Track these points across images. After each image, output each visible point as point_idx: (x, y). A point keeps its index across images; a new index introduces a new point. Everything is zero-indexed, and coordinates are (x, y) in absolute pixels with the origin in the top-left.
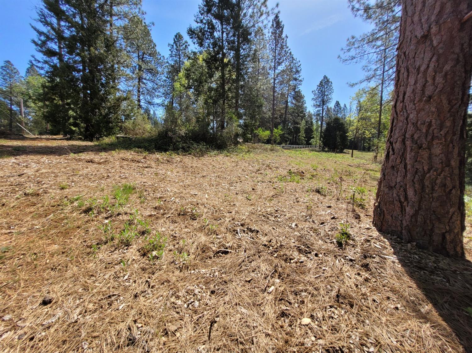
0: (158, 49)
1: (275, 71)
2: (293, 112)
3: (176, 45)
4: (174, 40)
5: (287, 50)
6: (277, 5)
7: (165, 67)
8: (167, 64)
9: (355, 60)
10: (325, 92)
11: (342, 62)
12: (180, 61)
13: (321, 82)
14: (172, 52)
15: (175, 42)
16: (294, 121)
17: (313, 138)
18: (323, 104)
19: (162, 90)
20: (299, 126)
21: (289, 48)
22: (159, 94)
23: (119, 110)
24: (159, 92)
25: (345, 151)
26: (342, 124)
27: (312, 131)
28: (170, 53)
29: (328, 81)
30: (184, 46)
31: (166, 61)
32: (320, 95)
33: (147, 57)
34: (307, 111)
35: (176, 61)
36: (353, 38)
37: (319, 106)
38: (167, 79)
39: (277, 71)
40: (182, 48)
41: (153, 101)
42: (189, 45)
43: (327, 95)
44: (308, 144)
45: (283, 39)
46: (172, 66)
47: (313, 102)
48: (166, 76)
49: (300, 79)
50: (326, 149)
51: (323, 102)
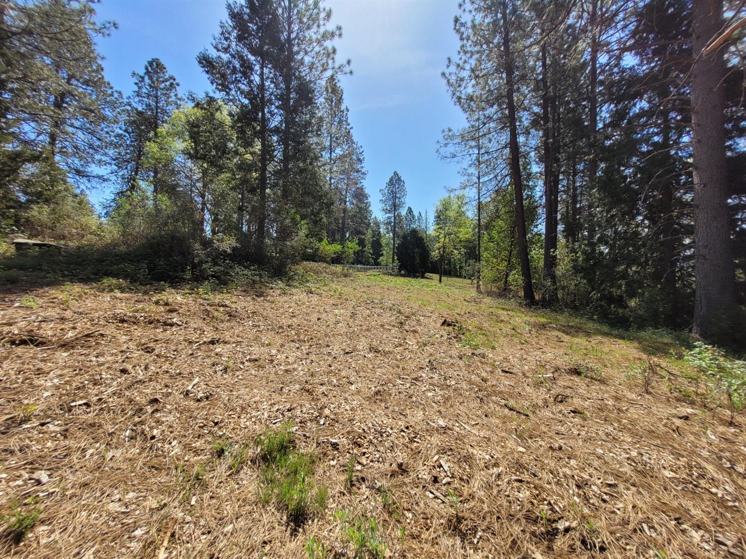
0: (107, 76)
1: (331, 154)
2: (355, 216)
3: (151, 78)
4: (147, 68)
5: (348, 127)
6: (349, 62)
7: (123, 111)
8: (129, 108)
9: (456, 159)
10: (396, 193)
11: (440, 158)
12: (157, 107)
13: (391, 180)
14: (140, 88)
15: (148, 73)
16: (355, 229)
17: (382, 255)
18: (395, 210)
19: (111, 152)
20: (363, 237)
21: (350, 126)
22: (104, 158)
23: (14, 181)
24: (106, 154)
25: (427, 274)
26: (421, 239)
27: (380, 245)
28: (136, 89)
29: (399, 179)
30: (168, 83)
31: (125, 101)
32: (391, 196)
33: (80, 85)
34: (373, 217)
35: (148, 105)
36: (450, 130)
37: (390, 212)
38: (127, 135)
39: (334, 155)
40: (162, 86)
41: (89, 169)
42: (178, 85)
43: (399, 198)
44: (377, 264)
45: (343, 112)
46: (140, 113)
47: (382, 205)
48: (124, 128)
49: (363, 171)
50: (403, 272)
51: (395, 206)
